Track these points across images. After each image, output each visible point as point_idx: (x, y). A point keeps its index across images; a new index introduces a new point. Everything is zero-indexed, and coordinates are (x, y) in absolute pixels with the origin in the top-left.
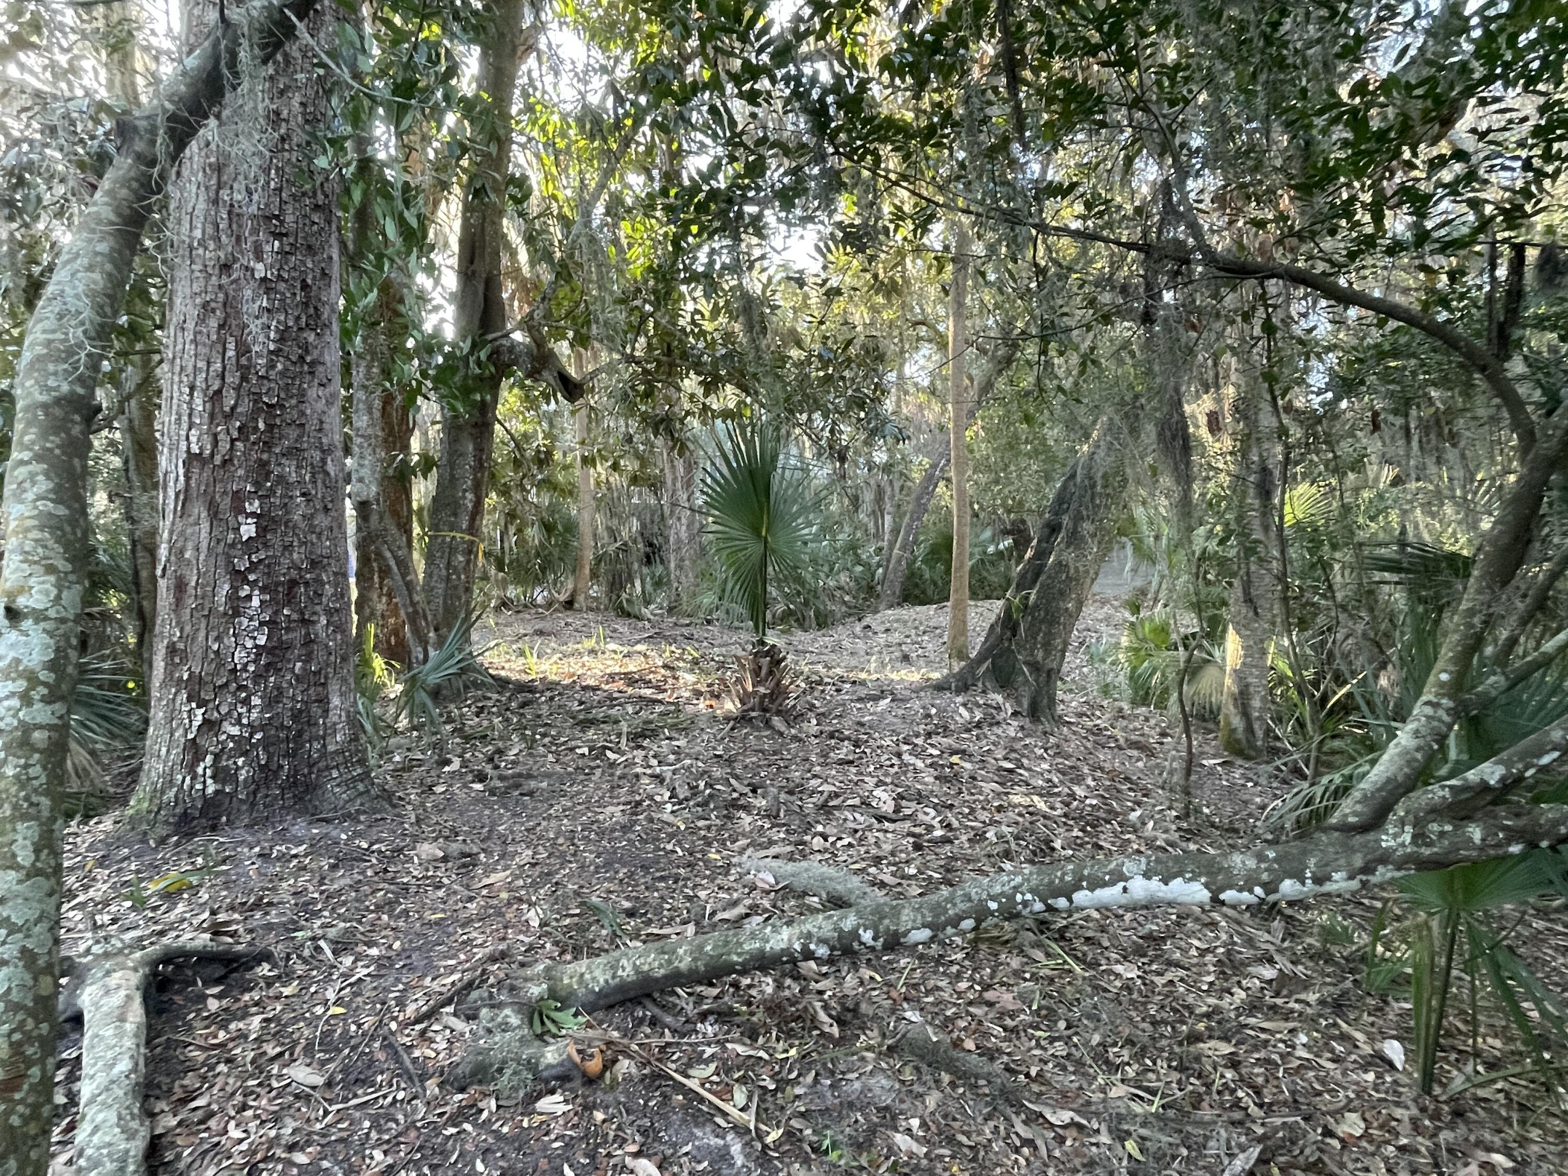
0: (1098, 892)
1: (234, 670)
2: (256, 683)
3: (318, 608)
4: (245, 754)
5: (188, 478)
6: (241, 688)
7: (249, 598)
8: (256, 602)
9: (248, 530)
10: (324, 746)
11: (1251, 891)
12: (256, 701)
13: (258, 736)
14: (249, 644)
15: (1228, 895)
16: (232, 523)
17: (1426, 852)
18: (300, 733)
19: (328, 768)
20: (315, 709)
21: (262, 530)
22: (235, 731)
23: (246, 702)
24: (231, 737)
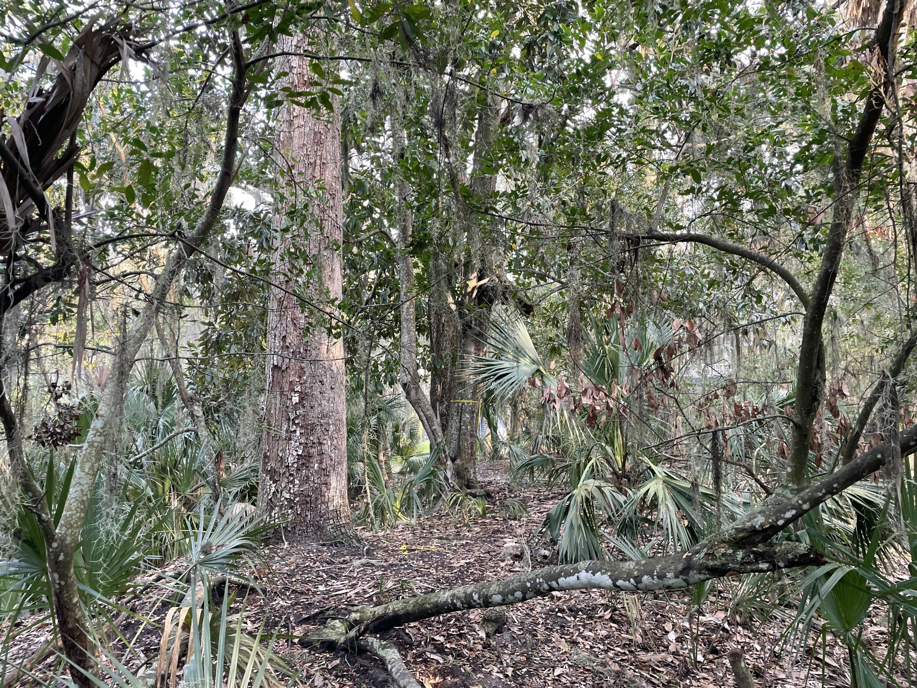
0: (568, 579)
1: (288, 466)
2: (297, 473)
3: (326, 437)
4: (292, 508)
5: (273, 376)
6: (291, 475)
7: (295, 431)
8: (298, 433)
9: (296, 399)
10: (328, 507)
11: (629, 581)
12: (297, 482)
13: (297, 499)
14: (295, 454)
15: (620, 582)
16: (289, 397)
17: (711, 563)
18: (316, 499)
19: (329, 519)
20: (324, 488)
21: (302, 399)
22: (287, 496)
23: (292, 482)
24: (286, 499)
